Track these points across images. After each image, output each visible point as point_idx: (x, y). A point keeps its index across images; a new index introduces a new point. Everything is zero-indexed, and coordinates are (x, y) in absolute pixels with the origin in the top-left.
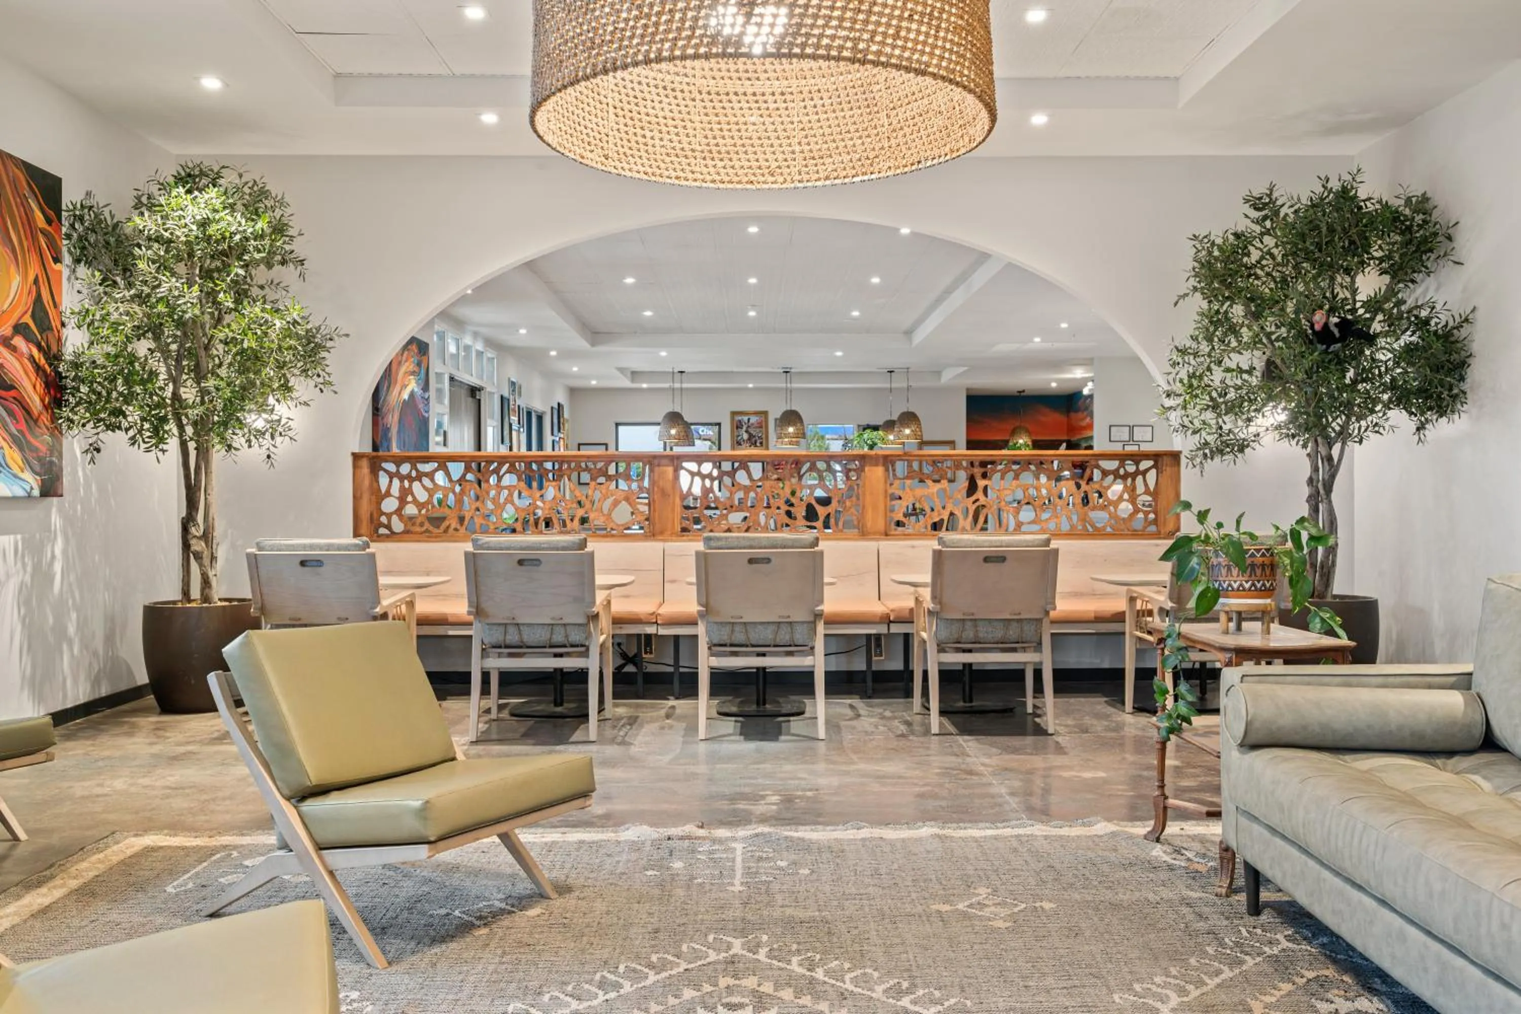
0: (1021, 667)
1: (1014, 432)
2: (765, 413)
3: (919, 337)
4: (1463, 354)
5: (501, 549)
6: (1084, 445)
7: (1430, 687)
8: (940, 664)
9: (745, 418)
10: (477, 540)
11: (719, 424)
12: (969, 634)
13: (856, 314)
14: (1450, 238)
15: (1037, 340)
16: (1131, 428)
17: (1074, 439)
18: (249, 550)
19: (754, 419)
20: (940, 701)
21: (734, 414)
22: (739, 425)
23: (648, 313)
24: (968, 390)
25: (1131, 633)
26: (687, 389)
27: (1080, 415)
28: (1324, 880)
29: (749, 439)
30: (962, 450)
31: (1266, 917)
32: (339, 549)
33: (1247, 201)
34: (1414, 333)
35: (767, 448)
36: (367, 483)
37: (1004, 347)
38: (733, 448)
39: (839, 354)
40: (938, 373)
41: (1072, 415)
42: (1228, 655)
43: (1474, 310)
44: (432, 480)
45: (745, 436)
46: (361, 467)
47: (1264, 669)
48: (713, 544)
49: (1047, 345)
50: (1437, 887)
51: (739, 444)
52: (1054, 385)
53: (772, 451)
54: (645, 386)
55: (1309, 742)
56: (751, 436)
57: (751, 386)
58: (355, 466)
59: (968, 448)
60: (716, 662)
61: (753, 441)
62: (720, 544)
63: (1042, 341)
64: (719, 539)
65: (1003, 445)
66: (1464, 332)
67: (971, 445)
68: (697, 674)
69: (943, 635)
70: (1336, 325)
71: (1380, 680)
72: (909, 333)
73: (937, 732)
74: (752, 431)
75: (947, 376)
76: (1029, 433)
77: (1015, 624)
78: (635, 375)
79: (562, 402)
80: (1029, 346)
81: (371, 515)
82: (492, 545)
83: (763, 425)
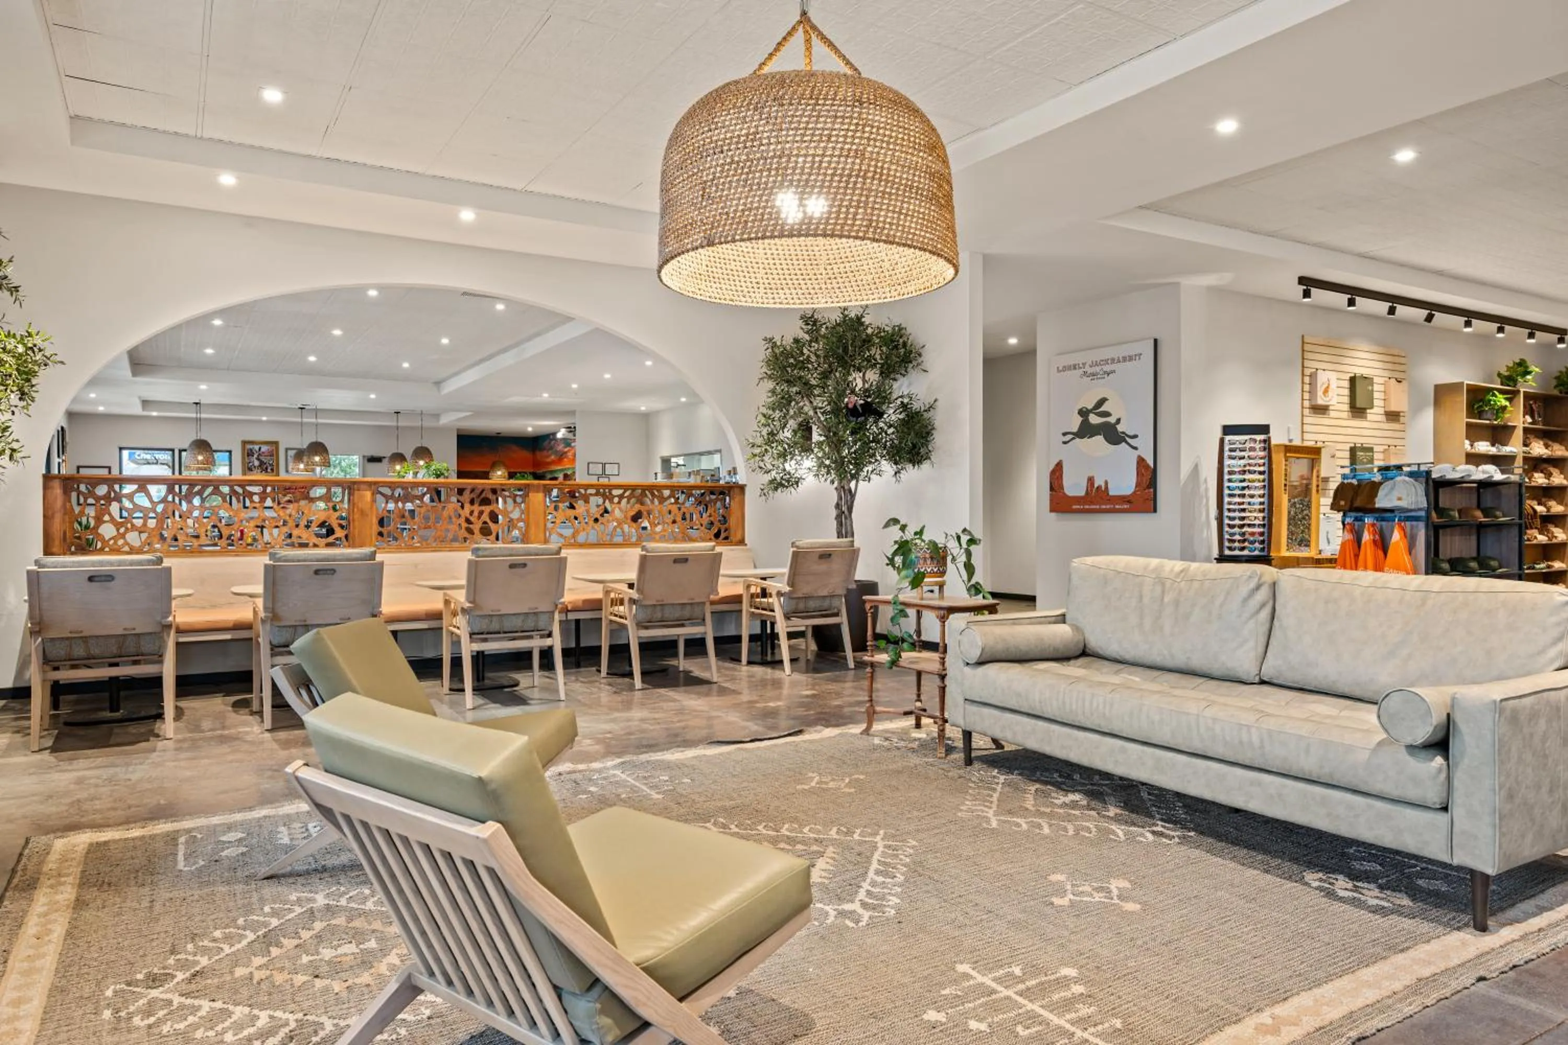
0: (676, 638)
1: (494, 466)
2: (276, 444)
3: (451, 387)
4: (930, 427)
5: (299, 561)
6: (549, 476)
7: (1040, 623)
8: (639, 638)
9: (257, 447)
10: (275, 554)
11: (230, 452)
12: (659, 615)
13: (406, 365)
14: (920, 355)
15: (546, 395)
16: (604, 465)
17: (540, 471)
18: (29, 568)
19: (264, 448)
20: (641, 664)
21: (244, 443)
22: (250, 453)
23: (209, 351)
24: (458, 430)
25: (747, 611)
26: (206, 419)
27: (545, 453)
28: (1054, 731)
29: (260, 466)
30: (454, 479)
31: (977, 765)
32: (131, 565)
33: (802, 318)
34: (901, 413)
35: (278, 475)
36: (59, 503)
37: (516, 399)
38: (244, 474)
39: (373, 396)
40: (437, 416)
41: (538, 453)
42: (942, 612)
43: (936, 401)
44: (132, 501)
45: (257, 463)
46: (52, 488)
47: (980, 618)
48: (480, 553)
49: (551, 399)
50: (1157, 718)
51: (250, 469)
52: (530, 429)
53: (283, 475)
54: (155, 414)
55: (1010, 658)
56: (262, 463)
57: (264, 418)
58: (45, 487)
59: (459, 477)
60: (477, 647)
61: (263, 467)
62: (486, 553)
63: (550, 397)
64: (485, 549)
65: (485, 475)
66: (930, 414)
67: (461, 475)
68: (461, 658)
69: (641, 616)
70: (861, 405)
71: (1028, 621)
72: (438, 383)
73: (640, 687)
74: (262, 458)
75: (445, 420)
76: (506, 467)
77: (688, 607)
78: (145, 403)
79: (65, 426)
80: (537, 400)
81: (65, 533)
82: (289, 558)
83: (274, 454)
